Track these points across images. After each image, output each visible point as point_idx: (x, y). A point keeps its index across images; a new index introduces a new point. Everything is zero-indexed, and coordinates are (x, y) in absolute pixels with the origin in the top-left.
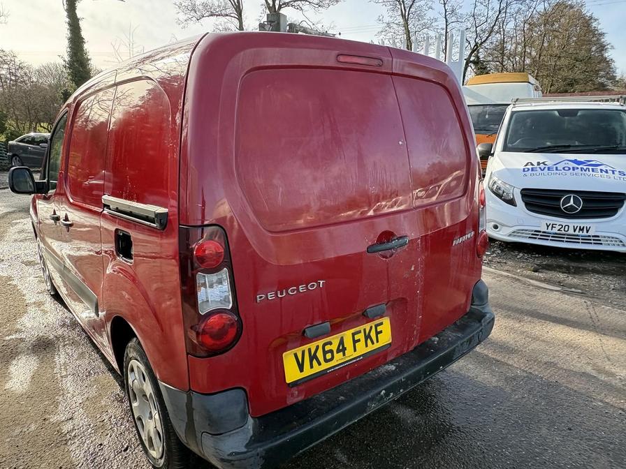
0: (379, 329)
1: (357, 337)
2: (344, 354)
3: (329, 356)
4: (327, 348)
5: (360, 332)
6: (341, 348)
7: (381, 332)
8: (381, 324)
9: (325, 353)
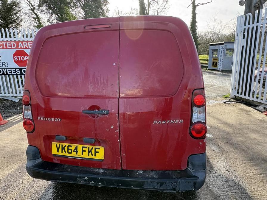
0: (97, 150)
1: (84, 149)
2: (77, 154)
3: (70, 151)
4: (70, 148)
5: (86, 148)
6: (76, 150)
7: (98, 152)
8: (99, 149)
9: (68, 149)
